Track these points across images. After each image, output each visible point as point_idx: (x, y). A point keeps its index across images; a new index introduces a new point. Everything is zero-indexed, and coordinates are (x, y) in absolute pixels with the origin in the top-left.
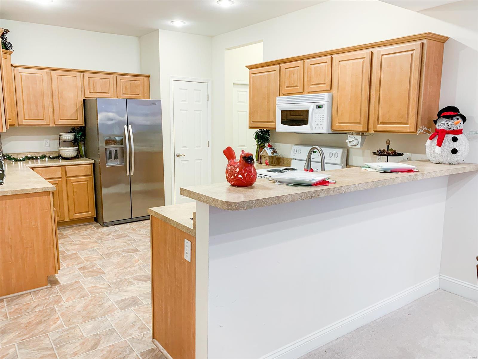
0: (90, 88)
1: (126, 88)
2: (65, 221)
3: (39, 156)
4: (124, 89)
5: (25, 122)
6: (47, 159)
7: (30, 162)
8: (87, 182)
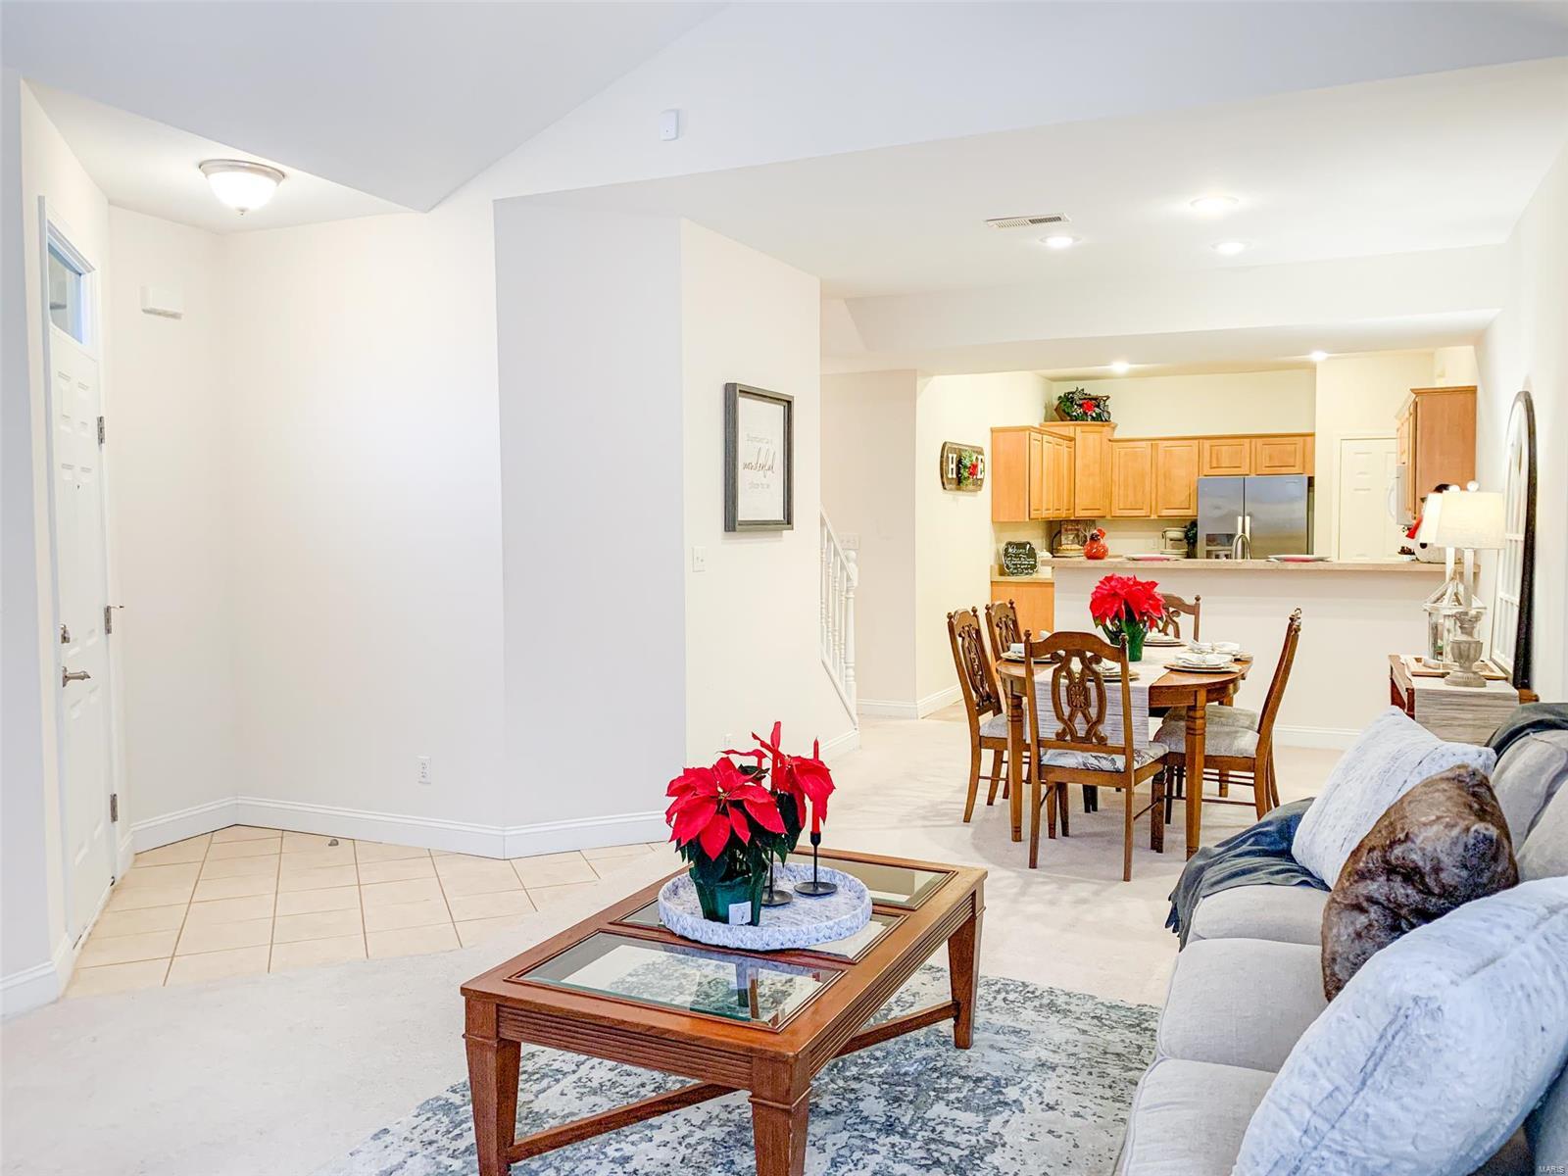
0: (1211, 462)
1: (1271, 458)
4: (1268, 459)
5: (1119, 513)
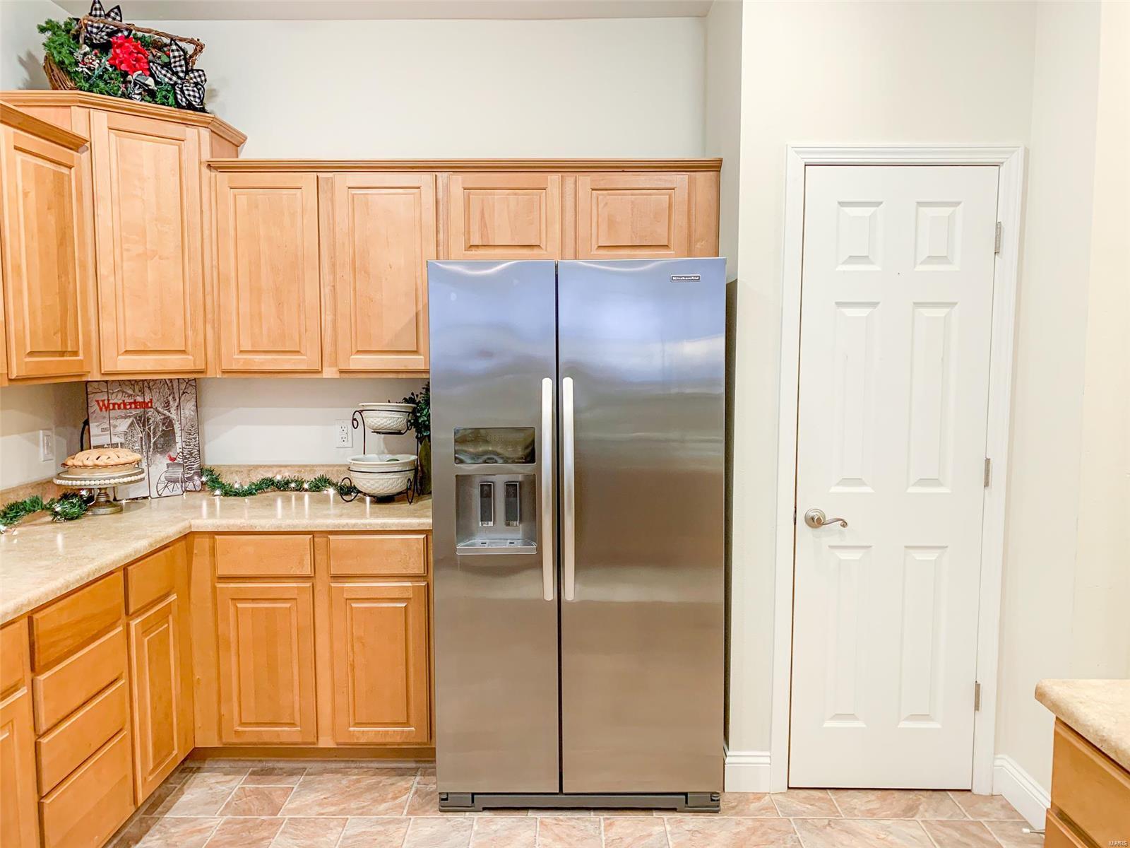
1: (612, 223)
2: (321, 745)
3: (309, 477)
5: (239, 361)
6: (331, 491)
7: (279, 502)
8: (404, 605)
